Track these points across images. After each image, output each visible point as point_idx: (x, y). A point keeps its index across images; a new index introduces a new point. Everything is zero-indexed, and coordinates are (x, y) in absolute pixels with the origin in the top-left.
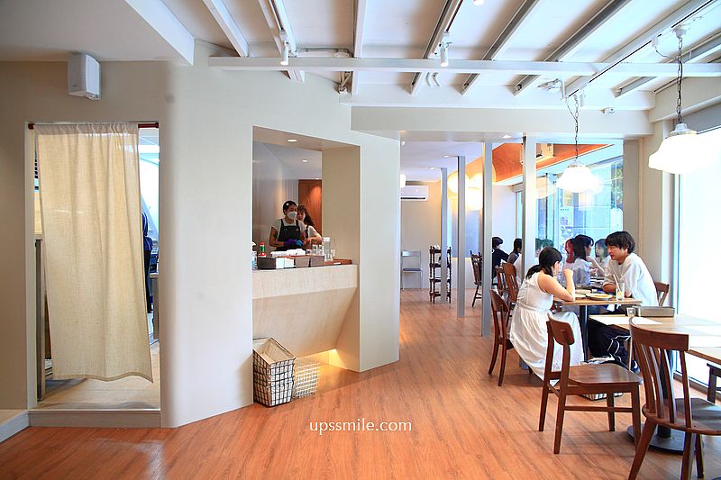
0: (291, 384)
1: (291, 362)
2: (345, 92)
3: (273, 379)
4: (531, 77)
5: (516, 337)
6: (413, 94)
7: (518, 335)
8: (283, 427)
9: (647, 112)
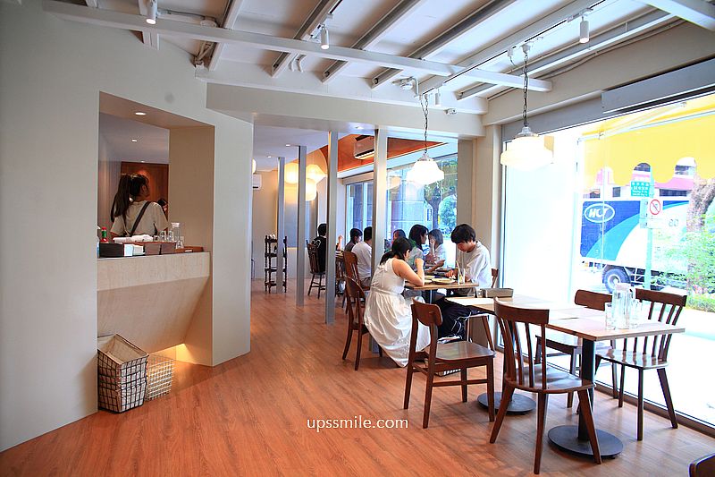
0: (144, 385)
1: (143, 360)
2: (202, 67)
3: (123, 381)
4: (392, 71)
5: (371, 321)
6: (274, 77)
7: (373, 318)
8: (141, 433)
9: (481, 116)
